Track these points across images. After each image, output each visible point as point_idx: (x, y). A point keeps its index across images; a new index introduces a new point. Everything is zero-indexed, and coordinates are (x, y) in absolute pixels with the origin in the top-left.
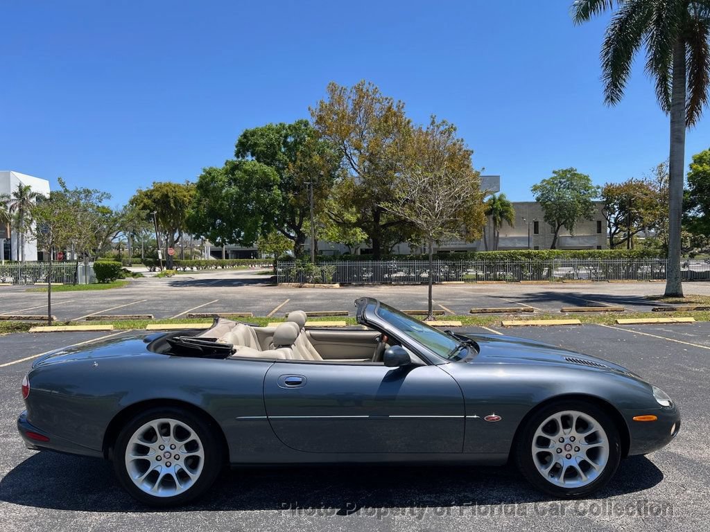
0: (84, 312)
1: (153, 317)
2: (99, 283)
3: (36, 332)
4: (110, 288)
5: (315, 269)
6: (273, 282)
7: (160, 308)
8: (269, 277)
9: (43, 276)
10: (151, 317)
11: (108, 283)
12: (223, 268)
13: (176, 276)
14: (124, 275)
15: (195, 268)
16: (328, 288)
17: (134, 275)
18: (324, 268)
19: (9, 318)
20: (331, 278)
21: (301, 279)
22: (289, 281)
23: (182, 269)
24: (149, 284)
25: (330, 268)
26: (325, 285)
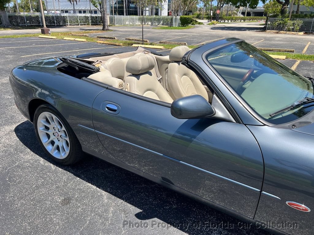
0: (162, 39)
1: (186, 44)
2: (182, 26)
3: (134, 47)
4: (184, 29)
5: (290, 22)
6: (264, 29)
7: (194, 40)
8: (263, 26)
9: (162, 22)
10: (185, 44)
11: (185, 26)
12: (244, 21)
13: (218, 24)
14: (195, 23)
15: (230, 21)
16: (295, 34)
17: (199, 23)
18: (295, 22)
19: (132, 40)
20: (298, 28)
21: (280, 28)
22: (273, 29)
23: (223, 21)
24: (202, 28)
25: (299, 22)
26: (293, 33)
